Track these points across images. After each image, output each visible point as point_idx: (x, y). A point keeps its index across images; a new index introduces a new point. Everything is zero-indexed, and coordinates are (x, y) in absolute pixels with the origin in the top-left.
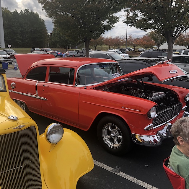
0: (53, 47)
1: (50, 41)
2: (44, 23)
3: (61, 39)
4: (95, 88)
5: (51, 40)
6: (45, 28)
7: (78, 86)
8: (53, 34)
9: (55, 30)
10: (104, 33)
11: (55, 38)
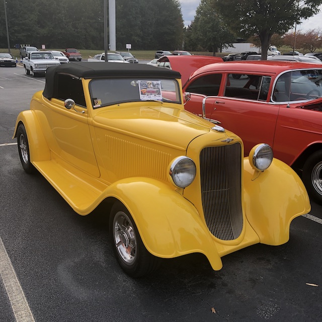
0: (191, 49)
1: (187, 39)
2: (179, 8)
3: (206, 34)
4: (303, 107)
5: (188, 37)
6: (181, 16)
7: (275, 103)
8: (193, 27)
9: (197, 19)
10: (298, 23)
11: (197, 34)
